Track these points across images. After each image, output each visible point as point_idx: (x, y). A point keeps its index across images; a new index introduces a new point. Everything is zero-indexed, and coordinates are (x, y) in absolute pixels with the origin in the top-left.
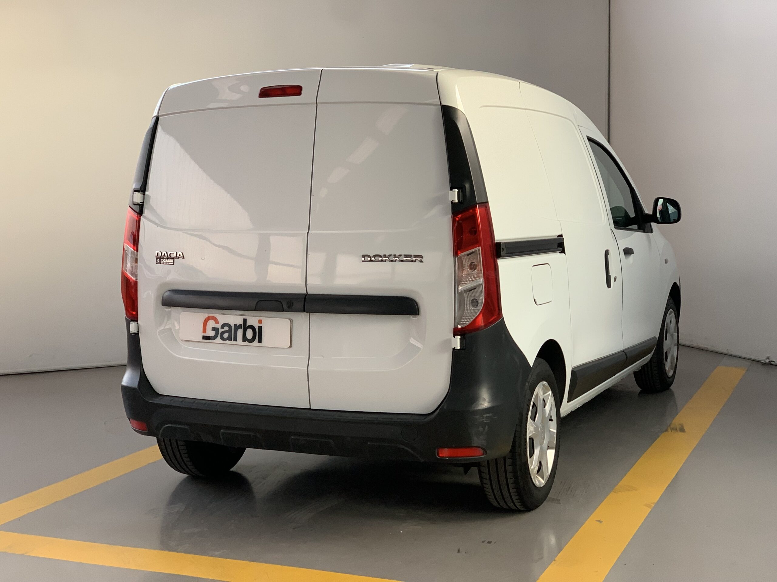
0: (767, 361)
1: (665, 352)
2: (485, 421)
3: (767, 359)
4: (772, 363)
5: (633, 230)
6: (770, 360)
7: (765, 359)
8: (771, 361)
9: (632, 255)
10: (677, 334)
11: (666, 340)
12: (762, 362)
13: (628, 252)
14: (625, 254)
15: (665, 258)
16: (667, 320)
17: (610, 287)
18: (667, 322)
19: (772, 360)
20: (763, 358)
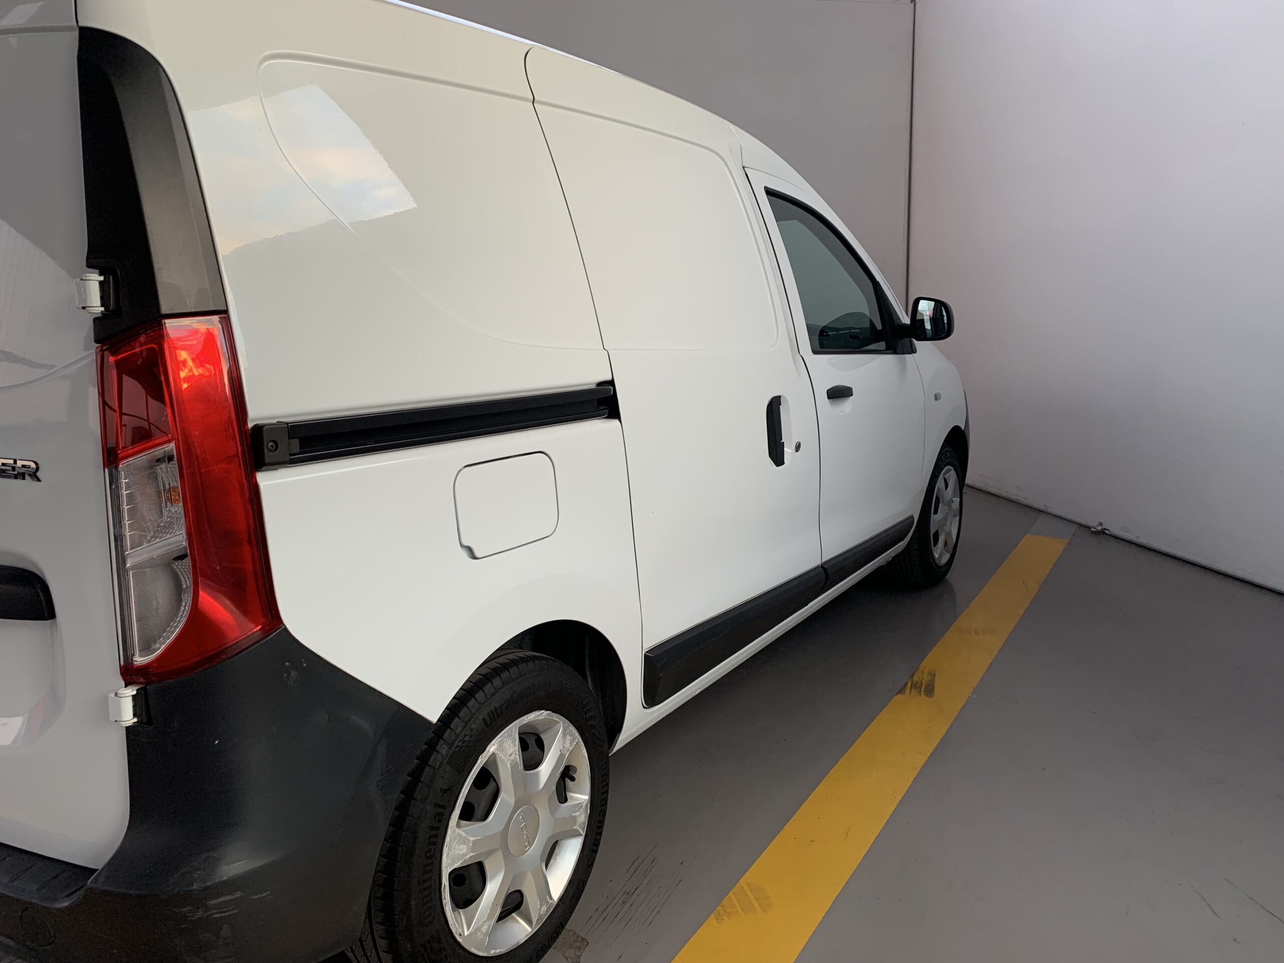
0: (1099, 528)
1: (932, 531)
2: (218, 916)
3: (1099, 526)
4: (1106, 531)
5: (875, 352)
6: (1104, 527)
7: (1096, 524)
8: (1105, 529)
9: (851, 397)
10: (958, 499)
11: (936, 512)
12: (1092, 529)
13: (838, 394)
14: (829, 398)
15: (936, 392)
16: (940, 483)
17: (783, 463)
18: (938, 488)
19: (1107, 528)
20: (1093, 523)
